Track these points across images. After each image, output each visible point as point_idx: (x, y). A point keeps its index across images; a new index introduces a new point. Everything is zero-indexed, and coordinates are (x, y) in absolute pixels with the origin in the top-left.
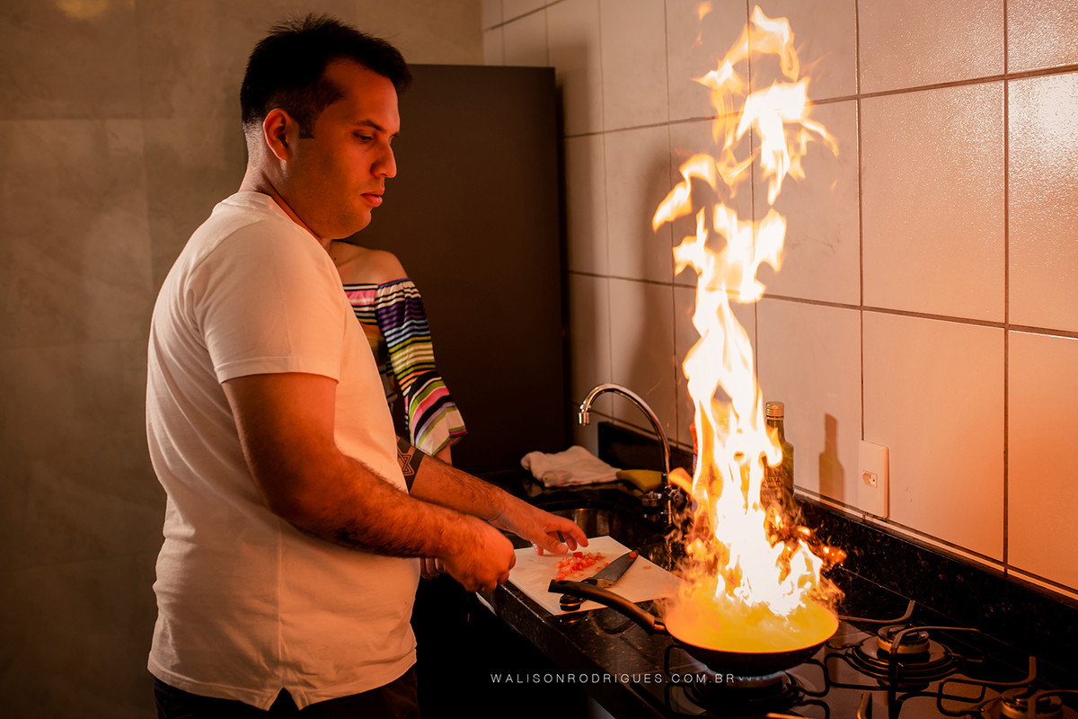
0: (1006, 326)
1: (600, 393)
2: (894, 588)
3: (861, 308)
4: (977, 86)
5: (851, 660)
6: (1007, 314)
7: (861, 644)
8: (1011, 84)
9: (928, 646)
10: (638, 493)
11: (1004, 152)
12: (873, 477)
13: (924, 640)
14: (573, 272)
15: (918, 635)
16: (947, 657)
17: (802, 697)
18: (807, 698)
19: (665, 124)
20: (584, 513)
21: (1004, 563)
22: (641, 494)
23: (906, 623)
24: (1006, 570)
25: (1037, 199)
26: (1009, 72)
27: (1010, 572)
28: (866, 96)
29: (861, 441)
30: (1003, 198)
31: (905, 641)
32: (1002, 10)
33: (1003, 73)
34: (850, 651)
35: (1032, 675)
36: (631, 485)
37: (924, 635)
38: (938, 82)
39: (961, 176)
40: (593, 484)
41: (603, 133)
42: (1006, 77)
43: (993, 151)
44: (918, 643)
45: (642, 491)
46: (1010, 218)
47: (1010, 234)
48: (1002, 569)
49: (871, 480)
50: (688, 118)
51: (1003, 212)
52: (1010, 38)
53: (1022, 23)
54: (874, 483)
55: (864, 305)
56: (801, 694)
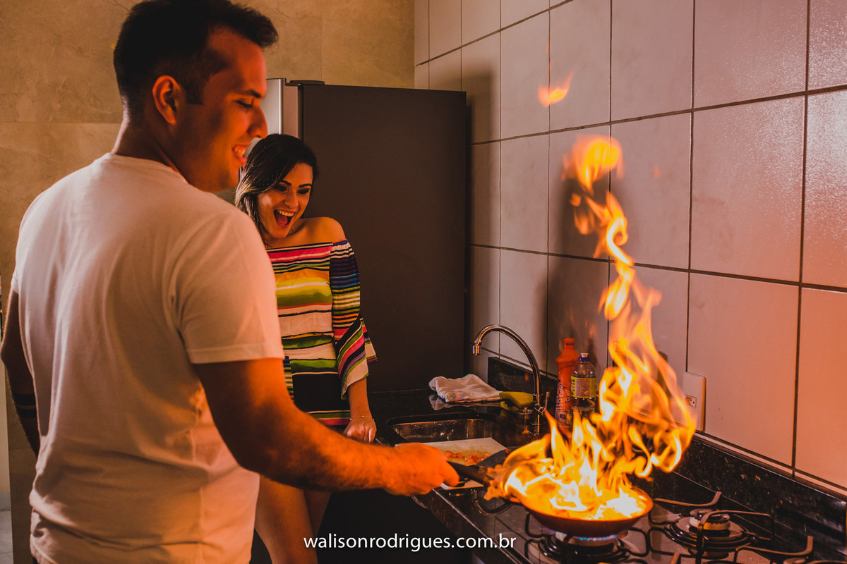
0: (800, 285)
1: (489, 331)
2: (706, 485)
3: (689, 271)
4: (783, 101)
5: (669, 533)
6: (801, 275)
7: (677, 521)
8: (810, 98)
9: (729, 525)
10: (515, 409)
11: (803, 150)
12: (693, 400)
13: (726, 521)
14: (474, 245)
15: (721, 517)
16: (744, 534)
17: (628, 557)
18: (632, 557)
19: (546, 133)
20: (475, 422)
21: (793, 467)
22: (518, 409)
23: (713, 508)
24: (793, 473)
25: (828, 186)
26: (809, 89)
27: (797, 474)
28: (698, 109)
29: (685, 373)
30: (801, 186)
31: (711, 520)
32: (805, 42)
33: (804, 90)
34: (668, 526)
35: (809, 548)
36: (510, 402)
37: (726, 516)
38: (753, 98)
39: (769, 169)
40: (482, 402)
41: (500, 140)
42: (806, 93)
43: (795, 150)
44: (721, 523)
45: (518, 407)
46: (806, 202)
47: (806, 214)
48: (790, 471)
49: (692, 403)
50: (563, 128)
51: (801, 197)
52: (811, 63)
53: (820, 51)
54: (694, 405)
55: (691, 268)
56: (628, 554)
